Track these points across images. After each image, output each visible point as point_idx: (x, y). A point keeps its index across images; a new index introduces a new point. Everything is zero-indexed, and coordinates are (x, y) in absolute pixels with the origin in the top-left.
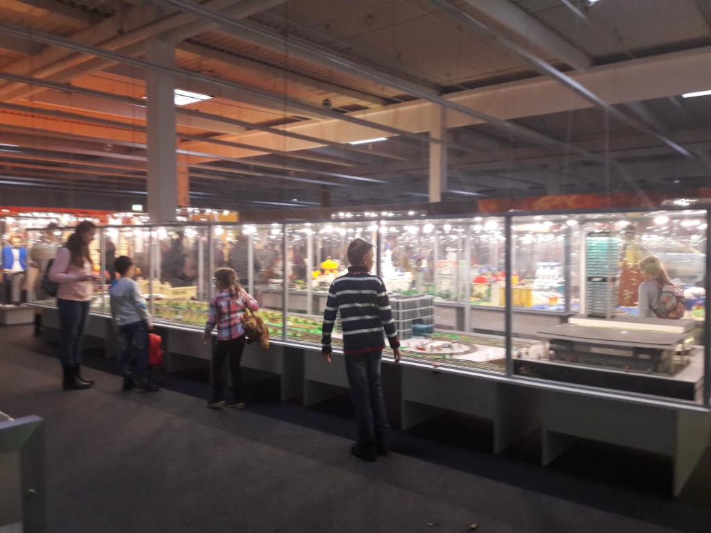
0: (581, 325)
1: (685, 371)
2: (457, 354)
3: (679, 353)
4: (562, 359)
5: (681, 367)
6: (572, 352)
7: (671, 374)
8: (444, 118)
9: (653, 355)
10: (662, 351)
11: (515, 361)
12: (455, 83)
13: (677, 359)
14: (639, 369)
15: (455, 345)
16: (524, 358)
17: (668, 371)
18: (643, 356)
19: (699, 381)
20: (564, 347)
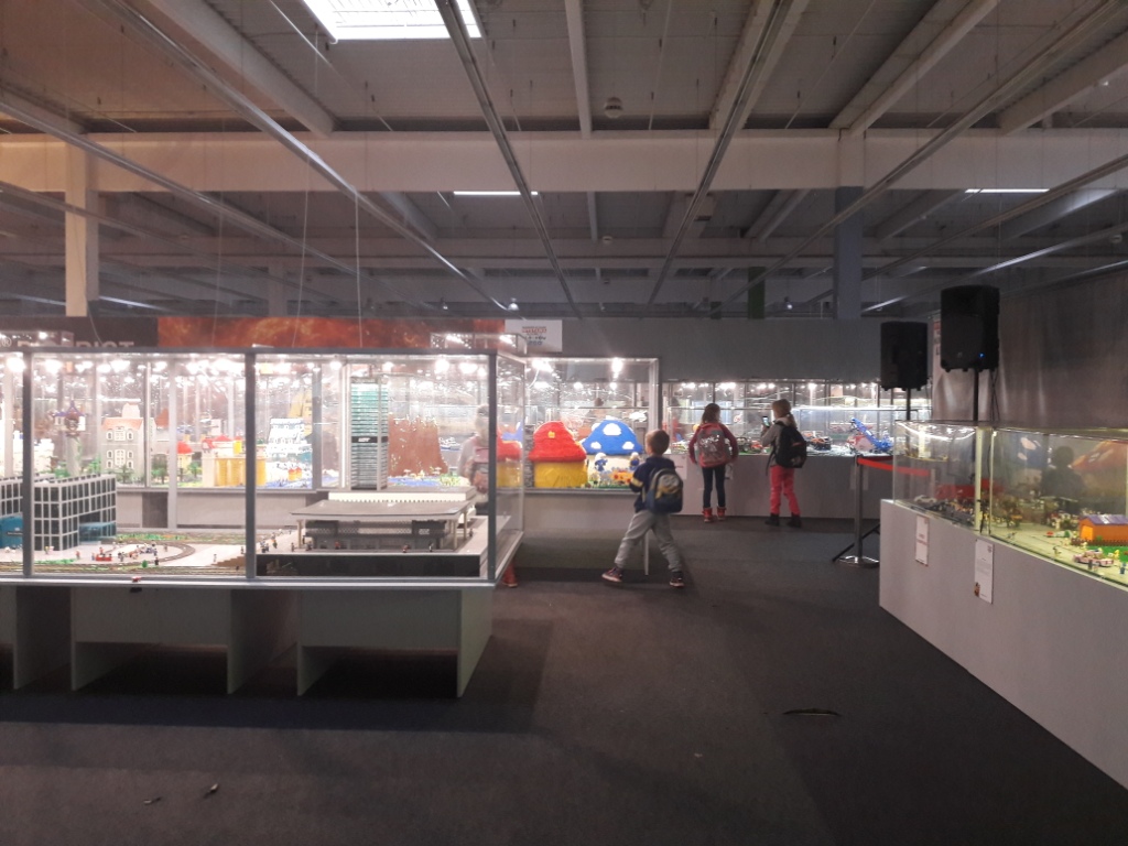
0: (344, 501)
1: (469, 544)
2: (164, 560)
3: (461, 526)
4: (323, 547)
5: (464, 541)
6: (336, 535)
7: (454, 550)
8: (91, 174)
9: (433, 529)
10: (445, 522)
11: (259, 556)
12: (112, 117)
13: (460, 532)
14: (417, 548)
15: (159, 548)
16: (272, 551)
17: (451, 546)
18: (423, 532)
19: (483, 553)
20: (326, 531)
